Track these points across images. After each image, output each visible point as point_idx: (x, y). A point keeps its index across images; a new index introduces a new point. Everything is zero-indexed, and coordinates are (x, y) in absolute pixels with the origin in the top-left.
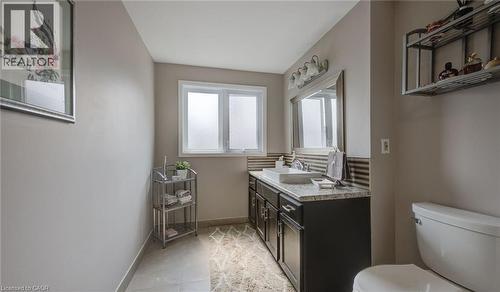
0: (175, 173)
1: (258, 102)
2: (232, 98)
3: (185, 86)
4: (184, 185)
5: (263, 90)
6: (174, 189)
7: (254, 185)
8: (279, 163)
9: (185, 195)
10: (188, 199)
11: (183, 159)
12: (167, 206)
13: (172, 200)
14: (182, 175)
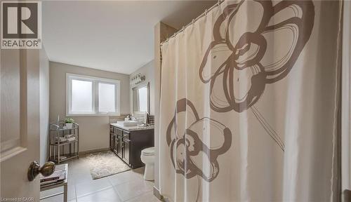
0: (64, 125)
1: (116, 88)
2: (100, 84)
3: (70, 77)
4: (70, 132)
5: (118, 82)
6: (64, 134)
7: (113, 130)
8: (127, 119)
9: (72, 137)
10: (73, 139)
11: (70, 117)
12: (60, 143)
13: (63, 139)
14: (69, 126)
